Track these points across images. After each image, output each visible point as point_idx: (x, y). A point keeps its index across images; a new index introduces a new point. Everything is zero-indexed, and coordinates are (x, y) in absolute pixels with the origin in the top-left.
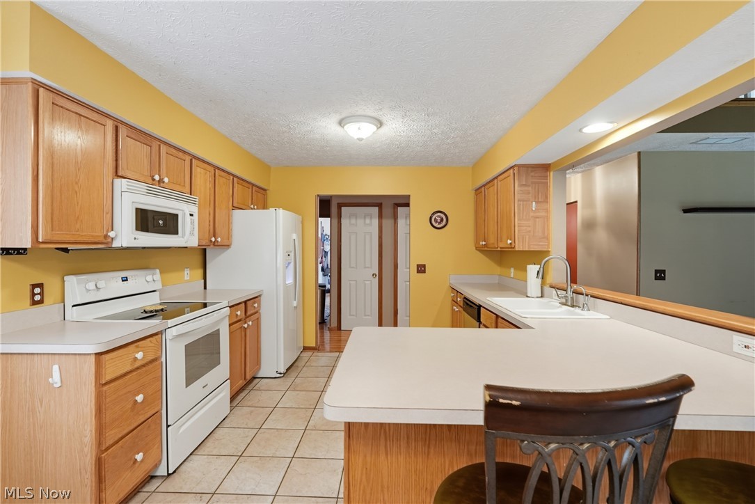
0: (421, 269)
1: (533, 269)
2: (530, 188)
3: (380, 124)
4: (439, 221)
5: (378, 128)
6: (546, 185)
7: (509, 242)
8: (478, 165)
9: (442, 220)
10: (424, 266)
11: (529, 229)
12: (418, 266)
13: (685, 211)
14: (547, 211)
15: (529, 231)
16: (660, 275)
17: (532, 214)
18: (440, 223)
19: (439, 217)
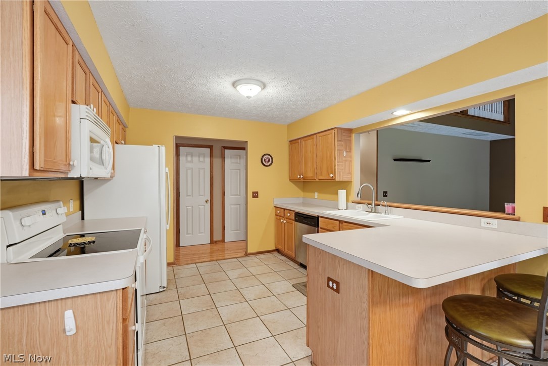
0: (255, 195)
1: (342, 193)
2: (343, 143)
3: (264, 86)
4: (267, 161)
5: (262, 90)
6: (350, 141)
7: (331, 175)
8: (290, 126)
9: (269, 160)
10: (257, 193)
11: (342, 168)
12: (253, 193)
13: (395, 160)
14: (351, 157)
15: (343, 169)
16: (385, 194)
17: (344, 159)
18: (268, 162)
19: (267, 158)
